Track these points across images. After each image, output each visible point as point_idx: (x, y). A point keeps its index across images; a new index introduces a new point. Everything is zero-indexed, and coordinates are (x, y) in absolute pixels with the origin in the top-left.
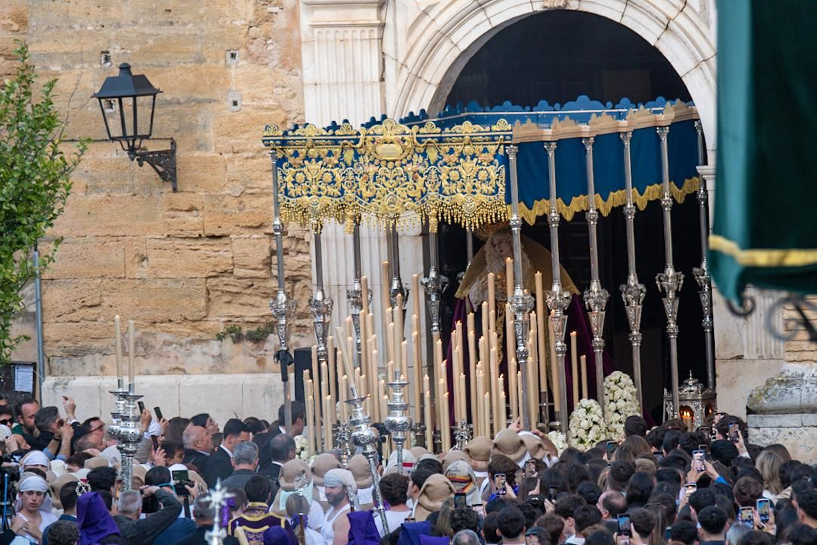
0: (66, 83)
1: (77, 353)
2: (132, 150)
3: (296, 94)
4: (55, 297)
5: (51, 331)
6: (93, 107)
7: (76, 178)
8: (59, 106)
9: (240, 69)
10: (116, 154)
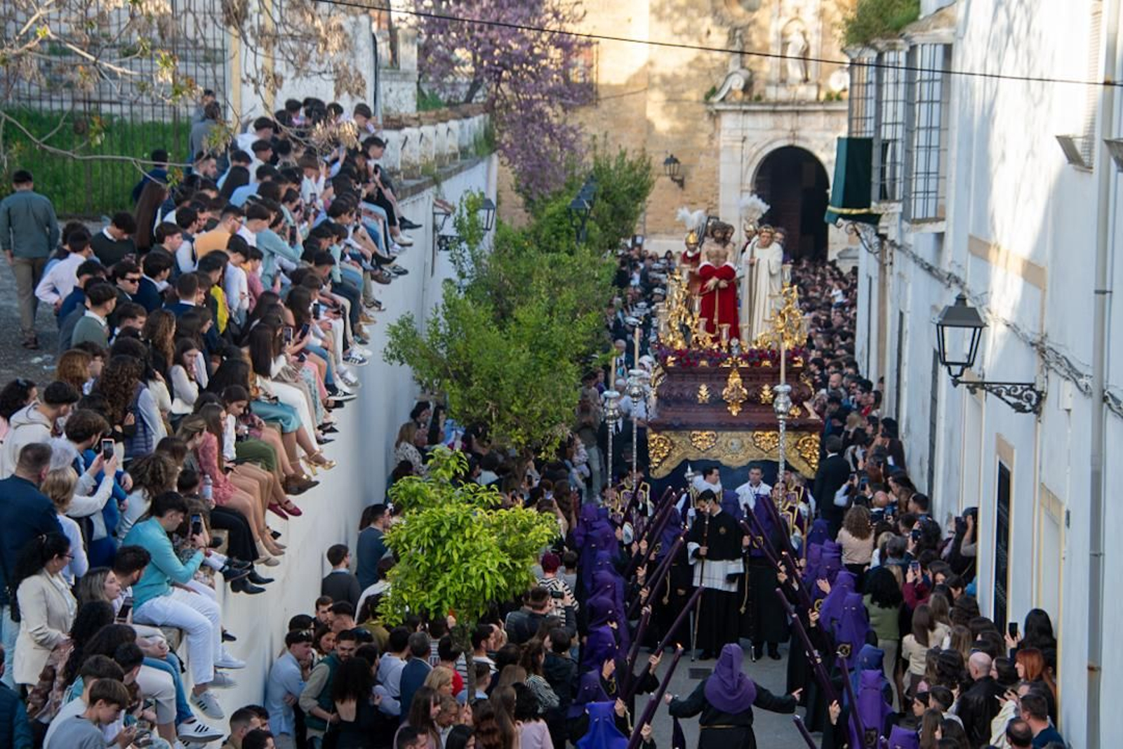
0: (655, 159)
1: (654, 233)
2: (672, 179)
3: (718, 165)
4: (648, 217)
5: (647, 227)
6: (662, 166)
7: (656, 184)
8: (653, 164)
9: (703, 158)
10: (668, 179)
